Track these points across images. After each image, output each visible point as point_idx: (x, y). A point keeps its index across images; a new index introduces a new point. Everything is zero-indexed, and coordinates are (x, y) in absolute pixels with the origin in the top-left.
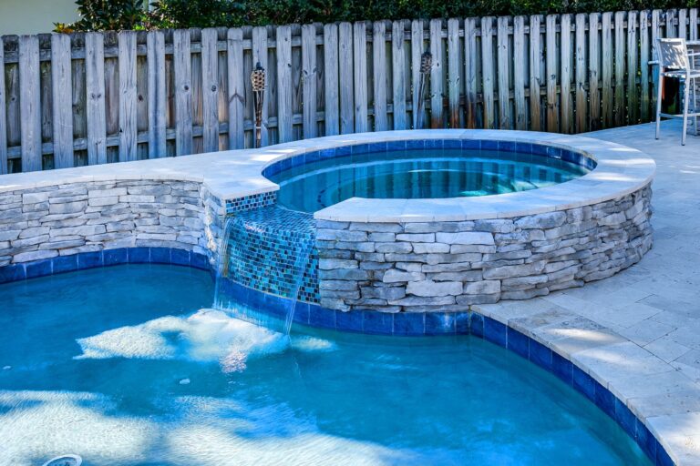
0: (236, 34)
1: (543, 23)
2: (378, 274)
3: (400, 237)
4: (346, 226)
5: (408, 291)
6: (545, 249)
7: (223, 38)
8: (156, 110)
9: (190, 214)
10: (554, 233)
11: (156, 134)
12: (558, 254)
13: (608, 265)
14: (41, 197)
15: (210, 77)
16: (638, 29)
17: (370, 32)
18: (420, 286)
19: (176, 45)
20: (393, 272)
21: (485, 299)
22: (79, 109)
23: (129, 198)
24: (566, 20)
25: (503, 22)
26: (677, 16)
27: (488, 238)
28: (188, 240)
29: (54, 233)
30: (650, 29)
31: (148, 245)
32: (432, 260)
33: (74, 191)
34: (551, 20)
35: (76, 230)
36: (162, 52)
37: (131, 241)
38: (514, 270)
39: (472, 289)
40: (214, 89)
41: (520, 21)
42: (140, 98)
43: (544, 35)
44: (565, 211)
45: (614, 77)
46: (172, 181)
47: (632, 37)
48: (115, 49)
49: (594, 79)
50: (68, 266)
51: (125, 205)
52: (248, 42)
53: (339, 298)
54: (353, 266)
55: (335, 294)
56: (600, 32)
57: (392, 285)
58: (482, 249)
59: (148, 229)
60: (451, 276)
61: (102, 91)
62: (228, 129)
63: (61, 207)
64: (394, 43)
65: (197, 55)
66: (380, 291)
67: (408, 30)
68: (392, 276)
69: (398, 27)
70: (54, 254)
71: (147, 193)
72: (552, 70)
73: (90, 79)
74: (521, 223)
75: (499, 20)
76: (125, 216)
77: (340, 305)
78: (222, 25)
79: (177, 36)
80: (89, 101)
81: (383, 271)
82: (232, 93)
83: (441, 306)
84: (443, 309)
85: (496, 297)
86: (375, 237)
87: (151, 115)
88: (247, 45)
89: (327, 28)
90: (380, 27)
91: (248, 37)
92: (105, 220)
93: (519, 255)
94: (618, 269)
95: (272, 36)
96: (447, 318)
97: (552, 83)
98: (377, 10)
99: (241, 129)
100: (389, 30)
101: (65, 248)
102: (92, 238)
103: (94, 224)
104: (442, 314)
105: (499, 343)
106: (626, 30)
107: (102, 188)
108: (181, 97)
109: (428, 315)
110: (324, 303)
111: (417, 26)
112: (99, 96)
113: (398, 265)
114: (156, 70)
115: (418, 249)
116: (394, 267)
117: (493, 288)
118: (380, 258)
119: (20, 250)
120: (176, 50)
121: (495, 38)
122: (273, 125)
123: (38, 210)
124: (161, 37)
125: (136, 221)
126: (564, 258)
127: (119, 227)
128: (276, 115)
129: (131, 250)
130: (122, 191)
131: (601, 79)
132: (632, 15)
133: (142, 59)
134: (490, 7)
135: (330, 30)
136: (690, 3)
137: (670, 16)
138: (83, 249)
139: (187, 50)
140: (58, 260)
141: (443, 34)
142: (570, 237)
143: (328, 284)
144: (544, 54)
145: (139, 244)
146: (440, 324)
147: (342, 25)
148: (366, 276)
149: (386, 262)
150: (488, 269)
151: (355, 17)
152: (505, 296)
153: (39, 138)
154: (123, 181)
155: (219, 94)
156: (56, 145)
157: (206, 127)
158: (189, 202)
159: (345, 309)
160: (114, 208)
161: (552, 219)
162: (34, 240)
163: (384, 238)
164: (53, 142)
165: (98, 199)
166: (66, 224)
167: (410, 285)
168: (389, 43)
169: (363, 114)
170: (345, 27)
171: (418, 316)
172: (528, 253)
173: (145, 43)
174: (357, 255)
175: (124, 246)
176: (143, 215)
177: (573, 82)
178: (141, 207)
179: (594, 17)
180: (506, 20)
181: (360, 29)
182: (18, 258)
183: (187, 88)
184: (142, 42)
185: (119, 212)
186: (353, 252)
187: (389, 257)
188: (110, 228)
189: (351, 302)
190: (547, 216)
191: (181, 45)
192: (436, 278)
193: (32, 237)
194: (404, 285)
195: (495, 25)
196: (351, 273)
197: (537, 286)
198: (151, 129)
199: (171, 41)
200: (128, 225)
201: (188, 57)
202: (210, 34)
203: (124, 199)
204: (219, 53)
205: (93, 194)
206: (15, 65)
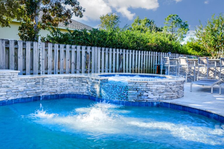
0: (73, 46)
1: (135, 52)
2: (142, 94)
3: (147, 85)
4: (135, 83)
5: (148, 97)
6: (173, 89)
7: (71, 48)
8: (56, 64)
9: (83, 85)
10: (175, 86)
11: (56, 71)
12: (175, 90)
13: (181, 95)
14: (48, 79)
15: (68, 57)
16: (153, 56)
17: (101, 50)
18: (151, 96)
19: (61, 48)
20: (145, 93)
21: (163, 99)
23: (67, 82)
24: (140, 52)
25: (127, 51)
26: (160, 54)
27: (164, 86)
28: (82, 92)
29: (50, 89)
30: (155, 56)
32: (153, 90)
33: (55, 79)
34: (137, 51)
35: (55, 88)
36: (58, 49)
37: (67, 92)
38: (169, 93)
39: (161, 97)
40: (68, 60)
41: (131, 51)
42: (52, 61)
43: (135, 55)
44: (176, 82)
45: (148, 67)
46: (78, 77)
47: (152, 58)
48: (47, 47)
49: (144, 67)
50: (52, 97)
51: (66, 83)
52: (76, 49)
53: (133, 99)
54: (136, 92)
55: (132, 98)
56: (146, 56)
57: (145, 96)
58: (163, 88)
59: (71, 89)
60: (157, 94)
61: (44, 58)
62: (71, 71)
63: (52, 83)
64: (106, 53)
65: (65, 51)
66: (143, 97)
67: (109, 50)
68: (145, 94)
69: (107, 49)
70: (50, 94)
71: (71, 80)
72: (136, 64)
74: (170, 83)
75: (127, 50)
76: (65, 86)
77: (133, 100)
78: (70, 44)
79: (61, 46)
81: (143, 93)
82: (72, 62)
83: (154, 100)
84: (155, 101)
85: (165, 99)
86: (142, 85)
87: (55, 66)
88: (75, 50)
89: (92, 48)
90: (103, 49)
91: (76, 48)
92: (61, 87)
93: (169, 90)
94: (182, 96)
95: (81, 48)
96: (155, 103)
97: (136, 67)
98: (102, 45)
99: (74, 71)
100: (105, 50)
101: (52, 93)
102: (59, 91)
103: (59, 87)
104: (154, 102)
105: (167, 107)
106: (151, 56)
107: (61, 78)
108: (61, 61)
109: (152, 102)
110: (129, 100)
111: (111, 49)
112: (44, 59)
113: (146, 91)
114: (56, 54)
115: (151, 88)
116: (145, 92)
117: (165, 97)
118: (143, 90)
120: (61, 49)
121: (126, 55)
122: (80, 71)
123: (47, 83)
124: (57, 45)
125: (68, 87)
126: (176, 92)
127: (64, 89)
128: (81, 69)
129: (66, 94)
130: (65, 80)
131: (145, 67)
132: (152, 52)
133: (53, 51)
134: (124, 47)
135: (93, 48)
136: (162, 51)
137: (159, 53)
138: (56, 93)
141: (116, 53)
142: (177, 87)
143: (131, 96)
144: (135, 60)
145: (69, 93)
146: (154, 104)
147: (96, 47)
148: (139, 94)
149: (144, 91)
150: (164, 92)
151: (98, 46)
152: (166, 99)
153: (30, 69)
154: (66, 77)
155: (69, 61)
156: (34, 71)
157: (66, 70)
158: (83, 82)
159: (134, 101)
160: (63, 84)
161: (175, 83)
162: (46, 90)
163: (144, 86)
164: (33, 70)
165: (60, 81)
166: (53, 87)
167: (149, 96)
168: (105, 53)
169: (99, 70)
170: (96, 48)
171: (150, 102)
172: (170, 90)
173: (54, 47)
174: (138, 89)
175: (65, 93)
176: (70, 86)
177: (140, 67)
178: (69, 84)
179: (145, 52)
180: (128, 50)
181: (99, 49)
182: (43, 94)
183: (63, 59)
184: (53, 46)
186: (137, 89)
187: (145, 90)
189: (136, 100)
190: (174, 82)
191: (62, 48)
192: (154, 94)
194: (147, 96)
195: (126, 51)
196: (136, 93)
197: (172, 97)
198: (55, 69)
199: (59, 47)
200: (66, 88)
201: (63, 51)
202: (68, 46)
203: (65, 82)
204: (70, 51)
205: (59, 80)
206: (24, 49)
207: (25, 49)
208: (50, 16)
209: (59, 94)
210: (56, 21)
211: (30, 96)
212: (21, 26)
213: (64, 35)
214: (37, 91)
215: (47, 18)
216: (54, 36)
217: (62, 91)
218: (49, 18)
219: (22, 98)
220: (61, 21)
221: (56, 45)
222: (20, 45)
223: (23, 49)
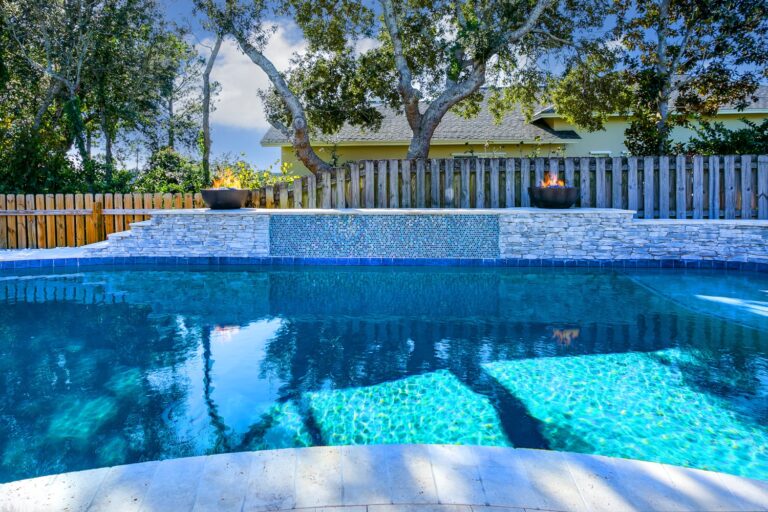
0: (763, 158)
7: (755, 161)
8: (714, 199)
11: (714, 212)
14: (695, 229)
15: (746, 183)
19: (726, 164)
22: (673, 194)
23: (743, 236)
29: (701, 248)
31: (756, 261)
33: (712, 228)
35: (713, 248)
36: (718, 167)
37: (745, 258)
40: (748, 190)
42: (704, 192)
48: (691, 165)
50: (707, 266)
51: (741, 239)
59: (757, 253)
61: (684, 187)
62: (757, 214)
63: (705, 235)
65: (738, 170)
70: (701, 258)
71: (756, 234)
73: (678, 180)
76: (741, 245)
78: (753, 154)
79: (727, 159)
80: (678, 191)
82: (760, 192)
87: (711, 202)
92: (729, 245)
101: (707, 257)
102: (722, 254)
103: (723, 246)
107: (728, 228)
108: (729, 193)
112: (683, 189)
114: (714, 177)
119: (685, 253)
120: (726, 167)
123: (694, 235)
124: (717, 159)
125: (747, 248)
127: (737, 250)
129: (743, 263)
130: (740, 231)
133: (706, 171)
138: (716, 258)
139: (733, 167)
140: (703, 262)
145: (750, 260)
153: (652, 209)
154: (740, 226)
155: (751, 192)
157: (743, 212)
160: (734, 240)
162: (692, 250)
164: (659, 210)
165: (726, 233)
166: (707, 244)
175: (740, 261)
176: (753, 245)
178: (752, 240)
182: (684, 257)
183: (732, 188)
184: (706, 162)
185: (737, 242)
188: (732, 249)
191: (729, 163)
193: (691, 247)
198: (711, 208)
199: (722, 161)
200: (743, 249)
201: (733, 171)
202: (746, 159)
203: (740, 236)
204: (753, 169)
205: (721, 231)
206: (641, 171)
207: (643, 171)
208: (696, 97)
209: (724, 259)
210: (713, 103)
211: (656, 258)
212: (629, 127)
213: (734, 135)
214: (672, 250)
215: (689, 101)
216: (709, 139)
217: (731, 256)
218: (694, 101)
219: (641, 261)
220: (725, 101)
221: (714, 160)
222: (633, 164)
223: (639, 171)
